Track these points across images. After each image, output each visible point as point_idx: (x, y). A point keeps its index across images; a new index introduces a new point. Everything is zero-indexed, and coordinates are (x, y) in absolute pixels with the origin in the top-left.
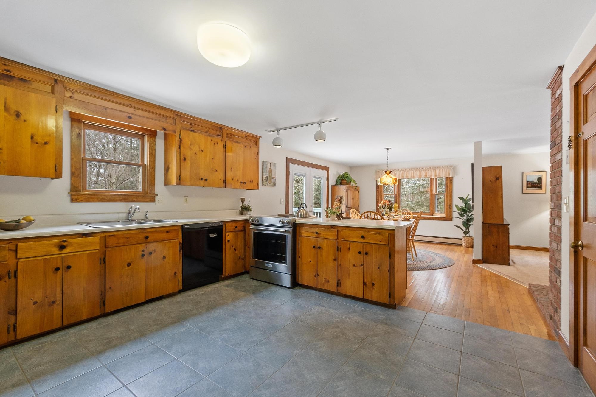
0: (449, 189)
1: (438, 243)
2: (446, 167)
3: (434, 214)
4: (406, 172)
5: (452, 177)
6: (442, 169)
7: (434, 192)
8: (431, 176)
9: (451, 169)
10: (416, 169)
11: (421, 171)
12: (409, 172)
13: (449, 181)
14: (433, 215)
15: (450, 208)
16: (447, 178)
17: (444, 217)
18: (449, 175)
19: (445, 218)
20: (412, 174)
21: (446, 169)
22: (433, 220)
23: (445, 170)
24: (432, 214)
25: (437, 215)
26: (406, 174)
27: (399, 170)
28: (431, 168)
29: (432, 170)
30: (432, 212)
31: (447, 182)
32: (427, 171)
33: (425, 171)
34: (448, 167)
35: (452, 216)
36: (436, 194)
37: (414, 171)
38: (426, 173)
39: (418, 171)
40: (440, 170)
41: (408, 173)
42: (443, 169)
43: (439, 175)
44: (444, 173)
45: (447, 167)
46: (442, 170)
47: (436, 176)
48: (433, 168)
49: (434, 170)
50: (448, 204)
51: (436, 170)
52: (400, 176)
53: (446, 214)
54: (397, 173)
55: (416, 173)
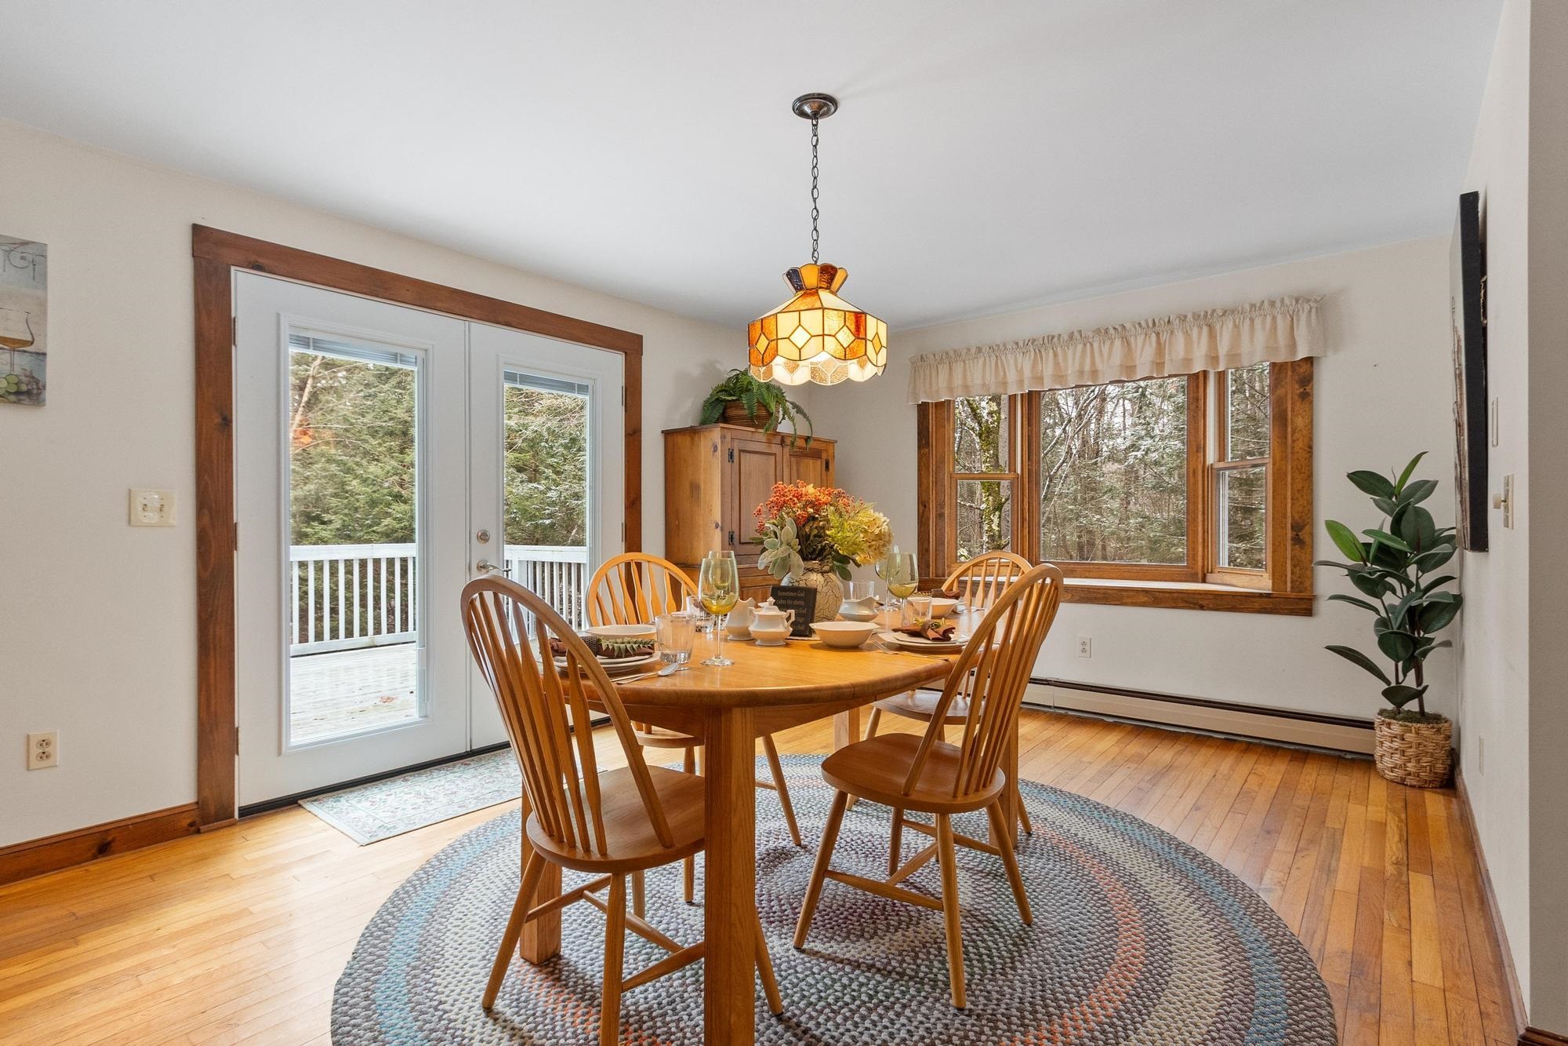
0: (1289, 429)
1: (1229, 742)
2: (1272, 304)
3: (1209, 577)
4: (1055, 355)
5: (1309, 360)
6: (1252, 320)
7: (1211, 457)
8: (1188, 361)
9: (1303, 317)
10: (1102, 333)
11: (1132, 340)
12: (1070, 353)
13: (1291, 388)
14: (1204, 581)
15: (1298, 540)
16: (1278, 369)
17: (1261, 595)
18: (1293, 346)
19: (1268, 596)
20: (1088, 361)
21: (1274, 319)
22: (1202, 608)
23: (1269, 319)
24: (1200, 576)
25: (1228, 578)
26: (1057, 364)
27: (1021, 344)
28: (1190, 316)
29: (1195, 332)
30: (1200, 564)
31: (1280, 392)
32: (1164, 337)
33: (1154, 336)
34: (1287, 301)
35: (1312, 585)
36: (1221, 465)
37: (1096, 345)
38: (1160, 349)
39: (1118, 343)
40: (1236, 326)
41: (1065, 354)
42: (1258, 322)
43: (1233, 356)
44: (1260, 337)
45: (1278, 304)
46: (1248, 321)
47: (1214, 359)
48: (1196, 316)
49: (1205, 329)
50: (1285, 516)
51: (1218, 327)
52: (1027, 373)
53: (1277, 576)
54: (1012, 361)
55: (1105, 350)
